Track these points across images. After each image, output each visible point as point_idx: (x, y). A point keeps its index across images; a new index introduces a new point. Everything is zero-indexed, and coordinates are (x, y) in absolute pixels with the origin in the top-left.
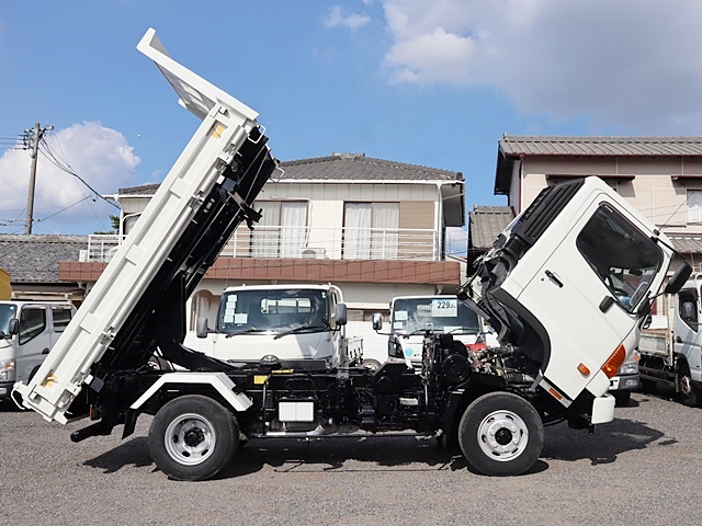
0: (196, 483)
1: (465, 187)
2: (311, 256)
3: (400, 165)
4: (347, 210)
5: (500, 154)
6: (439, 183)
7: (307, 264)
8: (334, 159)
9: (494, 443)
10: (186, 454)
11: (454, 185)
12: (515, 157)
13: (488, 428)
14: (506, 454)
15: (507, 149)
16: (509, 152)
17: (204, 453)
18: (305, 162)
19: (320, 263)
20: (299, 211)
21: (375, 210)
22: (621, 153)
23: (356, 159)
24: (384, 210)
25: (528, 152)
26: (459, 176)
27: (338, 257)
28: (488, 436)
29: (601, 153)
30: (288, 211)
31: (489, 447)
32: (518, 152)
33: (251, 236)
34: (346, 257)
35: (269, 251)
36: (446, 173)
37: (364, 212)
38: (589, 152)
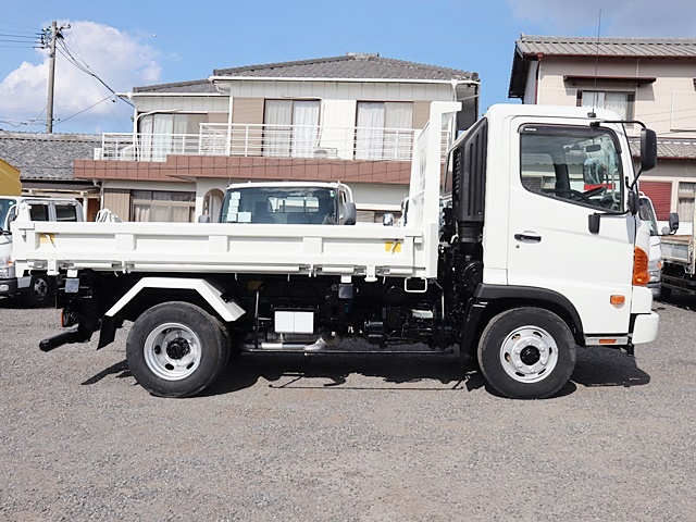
0: (179, 400)
1: (480, 88)
2: (323, 156)
3: (414, 65)
4: (360, 110)
5: (517, 55)
6: (454, 82)
7: (318, 163)
8: (348, 59)
9: (519, 362)
10: (170, 367)
11: (469, 85)
12: (533, 57)
13: (512, 346)
14: (532, 375)
15: (525, 49)
16: (527, 51)
17: (189, 367)
18: (318, 62)
19: (331, 163)
20: (311, 110)
21: (388, 110)
22: (642, 54)
23: (370, 59)
24: (397, 110)
25: (546, 52)
26: (475, 76)
27: (350, 157)
28: (512, 354)
29: (622, 54)
30: (300, 110)
31: (512, 367)
32: (536, 51)
33: (263, 135)
34: (358, 157)
35: (281, 150)
36: (461, 73)
37: (377, 112)
38: (609, 53)
